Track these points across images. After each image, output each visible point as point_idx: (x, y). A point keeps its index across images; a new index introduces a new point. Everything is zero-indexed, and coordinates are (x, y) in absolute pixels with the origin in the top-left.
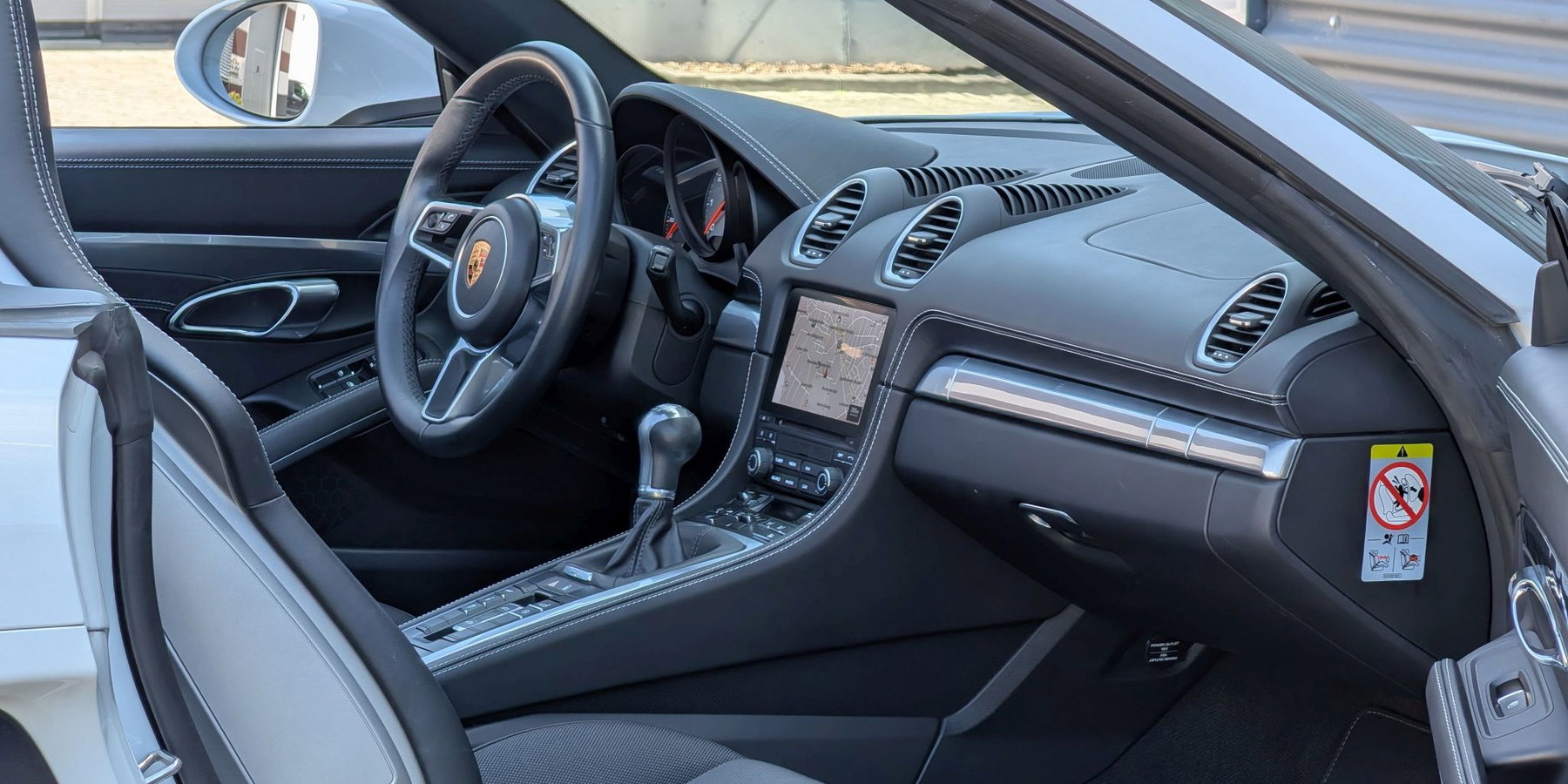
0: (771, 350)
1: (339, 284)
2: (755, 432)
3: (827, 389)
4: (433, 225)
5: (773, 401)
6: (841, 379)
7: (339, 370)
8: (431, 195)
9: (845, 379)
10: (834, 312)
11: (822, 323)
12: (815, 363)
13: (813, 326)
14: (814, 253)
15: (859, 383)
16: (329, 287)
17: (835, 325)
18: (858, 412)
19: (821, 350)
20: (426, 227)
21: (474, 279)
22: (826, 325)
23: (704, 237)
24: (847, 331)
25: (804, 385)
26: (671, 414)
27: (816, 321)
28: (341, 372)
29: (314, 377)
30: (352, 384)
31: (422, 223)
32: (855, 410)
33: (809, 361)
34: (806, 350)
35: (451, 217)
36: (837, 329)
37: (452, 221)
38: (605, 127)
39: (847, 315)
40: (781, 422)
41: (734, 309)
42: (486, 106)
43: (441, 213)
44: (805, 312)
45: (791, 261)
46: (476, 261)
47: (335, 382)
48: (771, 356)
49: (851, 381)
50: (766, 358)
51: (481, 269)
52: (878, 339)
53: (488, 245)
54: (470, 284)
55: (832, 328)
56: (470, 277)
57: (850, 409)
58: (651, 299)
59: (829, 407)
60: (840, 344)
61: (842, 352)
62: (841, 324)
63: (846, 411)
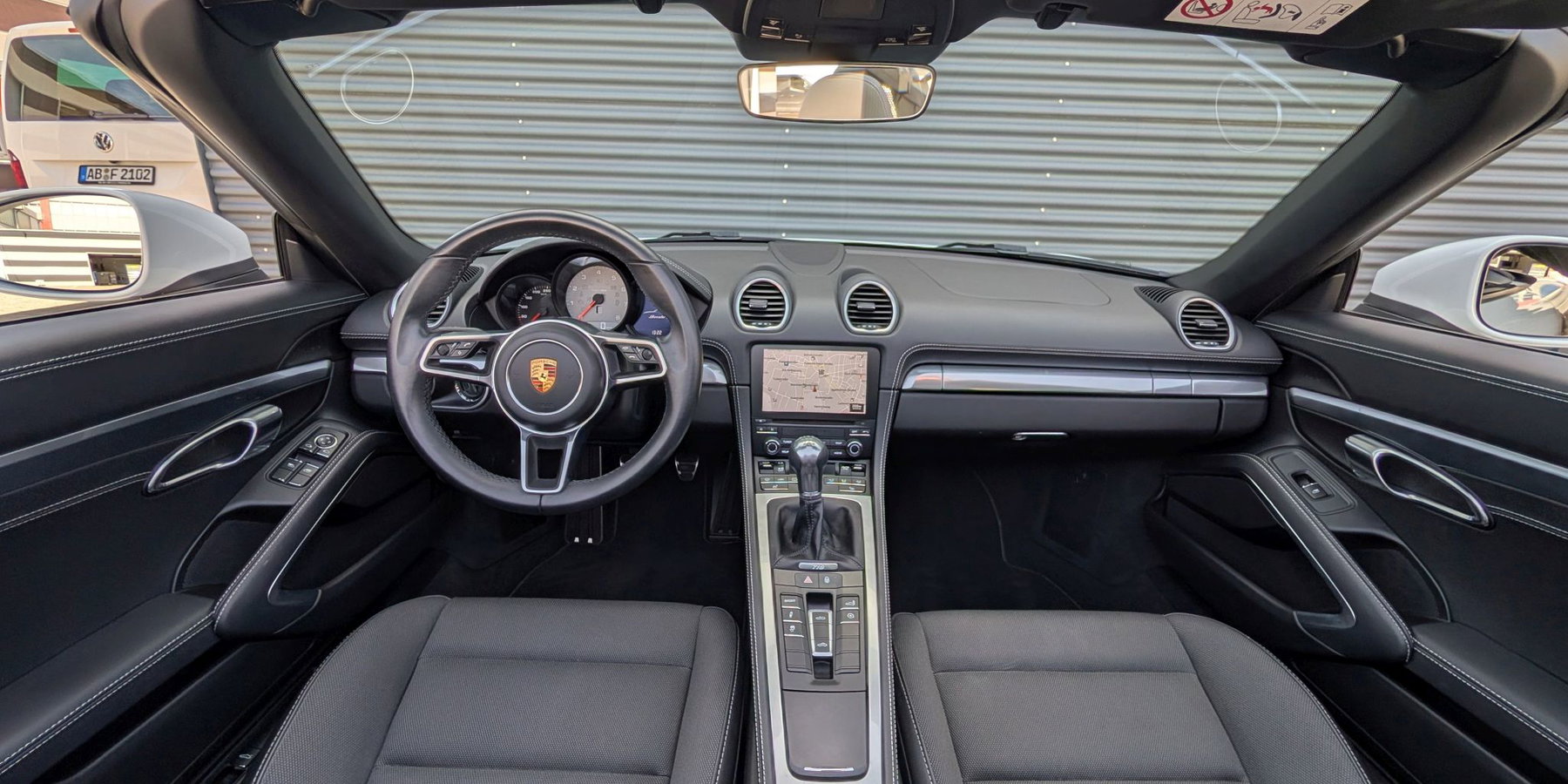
1: (278, 405)
2: (755, 431)
3: (821, 398)
4: (447, 353)
5: (763, 411)
6: (833, 390)
9: (837, 390)
10: (806, 355)
11: (794, 362)
12: (800, 385)
13: (785, 365)
14: (760, 324)
15: (853, 391)
16: (273, 409)
17: (810, 362)
18: (861, 408)
19: (802, 377)
20: (437, 356)
22: (801, 363)
24: (825, 364)
25: (794, 398)
27: (787, 362)
28: (290, 465)
30: (308, 470)
31: (431, 353)
32: (855, 406)
33: (791, 384)
34: (785, 379)
35: (468, 344)
36: (813, 364)
37: (470, 347)
39: (820, 355)
40: (774, 421)
43: (453, 343)
44: (772, 358)
45: (745, 330)
47: (291, 472)
48: (749, 385)
49: (845, 390)
50: (748, 388)
52: (861, 365)
53: (553, 361)
54: (541, 390)
55: (808, 364)
56: (540, 386)
57: (851, 406)
59: (828, 408)
60: (821, 372)
61: (825, 376)
62: (817, 361)
63: (848, 407)
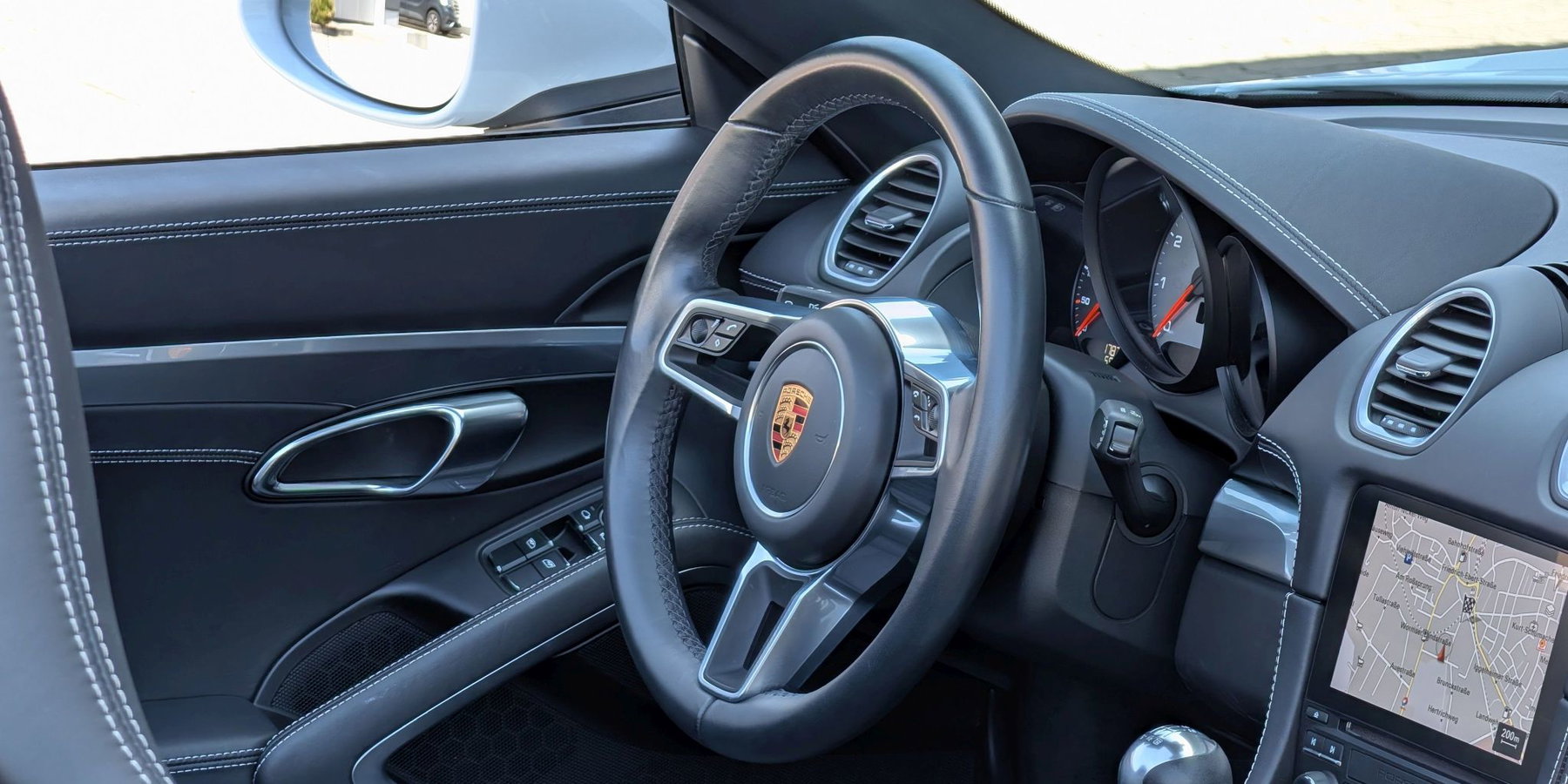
0: (1322, 593)
1: (527, 401)
2: (1298, 739)
3: (1447, 684)
4: (701, 339)
5: (1332, 686)
6: (1477, 669)
7: (528, 537)
8: (695, 286)
9: (1484, 670)
10: (1452, 543)
11: (1426, 558)
12: (1418, 632)
13: (1409, 562)
14: (1401, 426)
15: (1515, 683)
16: (510, 407)
17: (1456, 567)
18: (1517, 739)
19: (1428, 609)
20: (686, 340)
21: (786, 452)
22: (1438, 566)
23: (1152, 342)
24: (1482, 582)
25: (1398, 669)
26: (1175, 748)
27: (1412, 554)
28: (532, 542)
29: (487, 551)
30: (550, 564)
31: (681, 333)
32: (1509, 735)
33: (1403, 625)
34: (1395, 605)
35: (732, 328)
36: (1460, 574)
37: (734, 335)
38: (1023, 207)
39: (1481, 553)
40: (1349, 725)
41: (1233, 495)
42: (786, 139)
43: (714, 319)
44: (1390, 535)
45: (1355, 433)
46: (788, 420)
47: (523, 559)
48: (1323, 602)
49: (1500, 677)
50: (1315, 607)
51: (798, 435)
52: (1551, 609)
53: (807, 393)
54: (780, 458)
55: (1451, 570)
56: (778, 446)
57: (1499, 732)
58: (1088, 478)
59: (1455, 720)
60: (1469, 605)
61: (1474, 620)
62: (1468, 568)
63: (1493, 733)
